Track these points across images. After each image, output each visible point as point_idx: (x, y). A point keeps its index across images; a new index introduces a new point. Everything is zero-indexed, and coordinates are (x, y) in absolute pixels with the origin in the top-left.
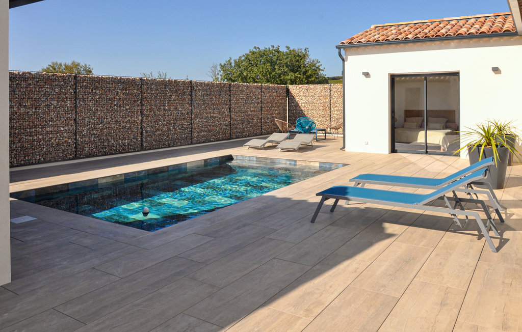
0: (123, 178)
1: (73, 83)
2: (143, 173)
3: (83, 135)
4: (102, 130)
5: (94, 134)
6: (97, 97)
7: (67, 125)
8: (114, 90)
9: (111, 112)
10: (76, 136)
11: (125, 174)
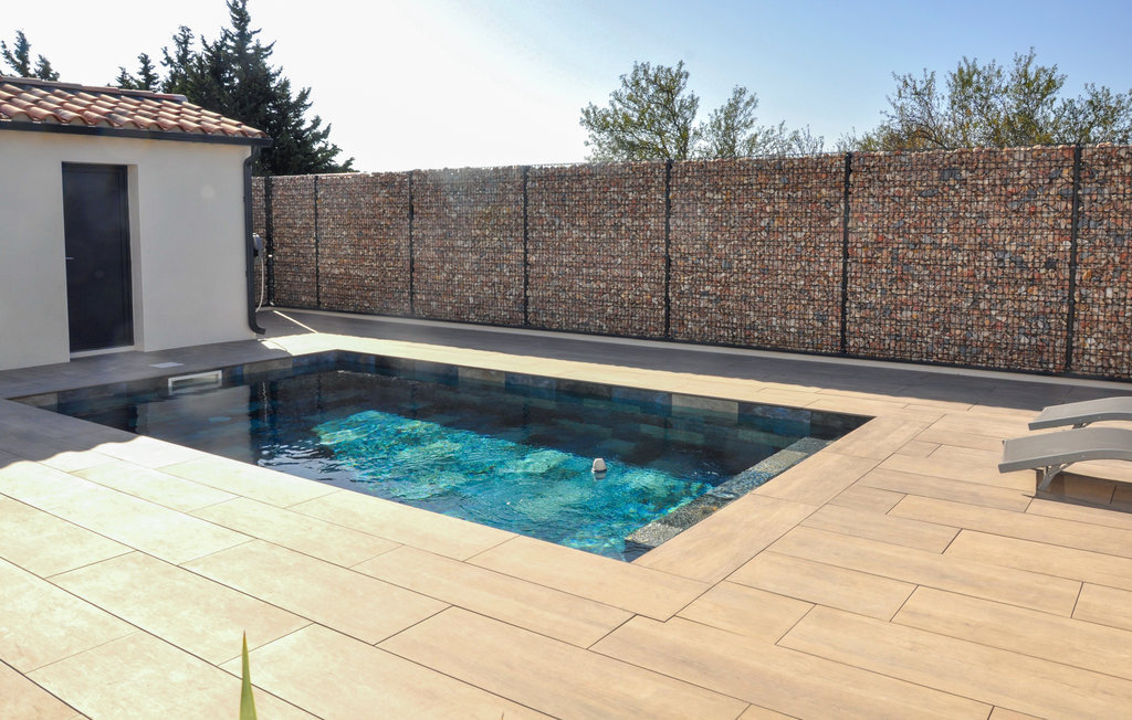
0: (503, 381)
1: (661, 180)
2: (546, 382)
3: (682, 293)
4: (727, 285)
5: (706, 294)
6: (716, 209)
7: (649, 266)
8: (760, 190)
9: (751, 247)
10: (667, 292)
11: (506, 373)
